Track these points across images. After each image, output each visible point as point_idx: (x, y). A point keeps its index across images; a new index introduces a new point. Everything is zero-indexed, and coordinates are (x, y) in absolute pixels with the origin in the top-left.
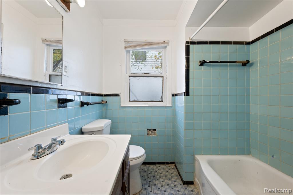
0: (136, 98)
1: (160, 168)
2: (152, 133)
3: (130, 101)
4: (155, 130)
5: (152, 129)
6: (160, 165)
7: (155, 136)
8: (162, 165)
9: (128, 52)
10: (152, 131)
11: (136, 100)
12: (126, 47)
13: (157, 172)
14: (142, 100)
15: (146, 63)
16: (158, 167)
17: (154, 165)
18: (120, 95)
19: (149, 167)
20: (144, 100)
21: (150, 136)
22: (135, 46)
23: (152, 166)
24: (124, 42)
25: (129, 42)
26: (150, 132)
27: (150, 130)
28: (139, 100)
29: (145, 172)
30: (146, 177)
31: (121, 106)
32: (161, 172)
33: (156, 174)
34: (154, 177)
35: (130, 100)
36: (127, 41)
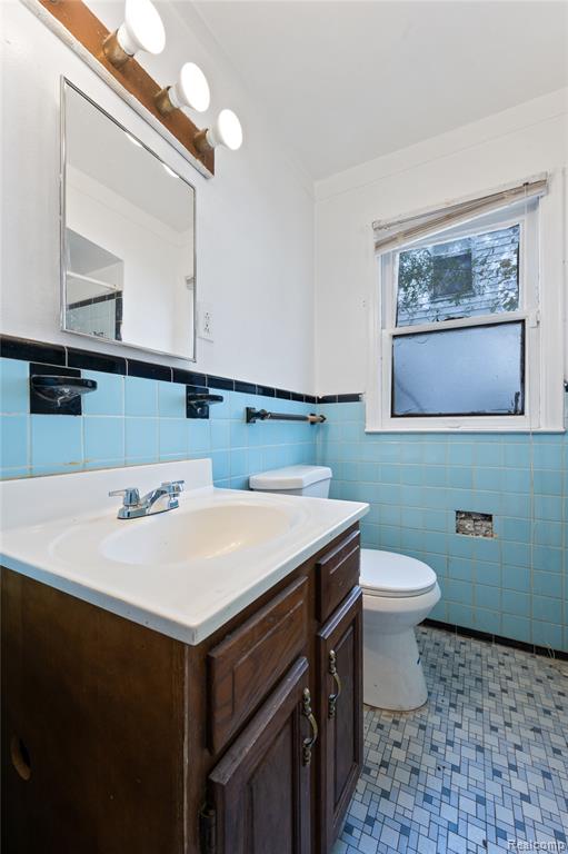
0: (418, 404)
1: (506, 657)
2: (475, 526)
3: (393, 415)
4: (488, 518)
5: (477, 514)
6: (511, 650)
7: (490, 539)
8: (516, 651)
9: (386, 259)
10: (475, 520)
11: (416, 411)
12: (378, 246)
13: (492, 667)
14: (437, 412)
15: (473, 300)
16: (501, 656)
17: (484, 644)
18: (363, 397)
19: (462, 643)
20: (443, 412)
21: (470, 536)
22: (408, 234)
23: (476, 645)
24: (375, 229)
25: (389, 226)
26: (468, 524)
27: (469, 515)
28: (426, 412)
29: (447, 655)
30: (447, 673)
31: (366, 430)
32: (510, 675)
33: (488, 674)
34: (479, 683)
35: (396, 413)
36: (382, 224)
